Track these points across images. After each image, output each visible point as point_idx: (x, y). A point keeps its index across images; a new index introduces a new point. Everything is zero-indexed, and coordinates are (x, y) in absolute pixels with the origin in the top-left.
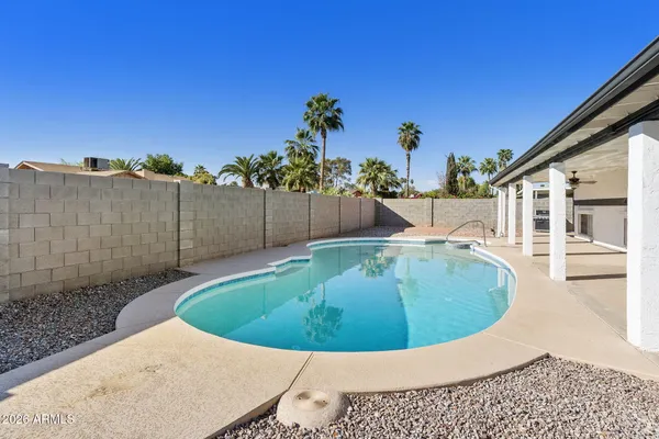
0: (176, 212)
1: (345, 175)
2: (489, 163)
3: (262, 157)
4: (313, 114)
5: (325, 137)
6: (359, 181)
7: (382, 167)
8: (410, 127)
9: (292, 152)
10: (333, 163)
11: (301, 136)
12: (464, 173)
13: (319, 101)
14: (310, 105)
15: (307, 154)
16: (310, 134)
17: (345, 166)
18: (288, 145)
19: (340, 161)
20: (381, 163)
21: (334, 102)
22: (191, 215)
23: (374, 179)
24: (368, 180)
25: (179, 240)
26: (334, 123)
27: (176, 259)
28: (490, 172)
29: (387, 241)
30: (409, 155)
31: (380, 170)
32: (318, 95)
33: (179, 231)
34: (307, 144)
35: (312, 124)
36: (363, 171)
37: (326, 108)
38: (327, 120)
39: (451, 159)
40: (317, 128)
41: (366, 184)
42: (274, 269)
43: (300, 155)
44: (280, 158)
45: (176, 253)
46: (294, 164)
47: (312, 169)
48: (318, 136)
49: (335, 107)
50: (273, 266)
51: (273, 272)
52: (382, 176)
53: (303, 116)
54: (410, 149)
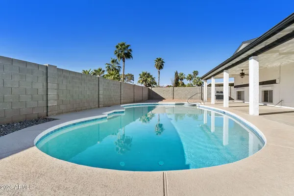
0: (45, 84)
1: (132, 81)
2: (190, 76)
3: (95, 71)
4: (119, 51)
5: (124, 62)
6: (139, 82)
7: (149, 76)
8: (160, 60)
9: (109, 69)
10: (126, 76)
11: (113, 61)
12: (181, 79)
13: (121, 45)
14: (117, 47)
15: (116, 69)
16: (118, 61)
17: (132, 77)
18: (107, 65)
19: (129, 75)
20: (149, 74)
21: (128, 46)
22: (55, 86)
23: (146, 81)
24: (143, 81)
25: (47, 100)
26: (128, 55)
27: (45, 111)
28: (191, 80)
29: (157, 104)
30: (159, 72)
31: (148, 77)
32: (121, 43)
33: (47, 94)
34: (116, 65)
35: (118, 56)
36: (141, 77)
37: (125, 49)
38: (125, 54)
39: (176, 73)
40: (121, 58)
41: (142, 83)
42: (106, 115)
43: (113, 70)
44: (103, 71)
45: (45, 108)
46: (110, 73)
47: (118, 76)
48: (121, 62)
49: (129, 48)
50: (106, 114)
51: (106, 117)
52: (149, 79)
53: (114, 52)
54: (160, 69)
